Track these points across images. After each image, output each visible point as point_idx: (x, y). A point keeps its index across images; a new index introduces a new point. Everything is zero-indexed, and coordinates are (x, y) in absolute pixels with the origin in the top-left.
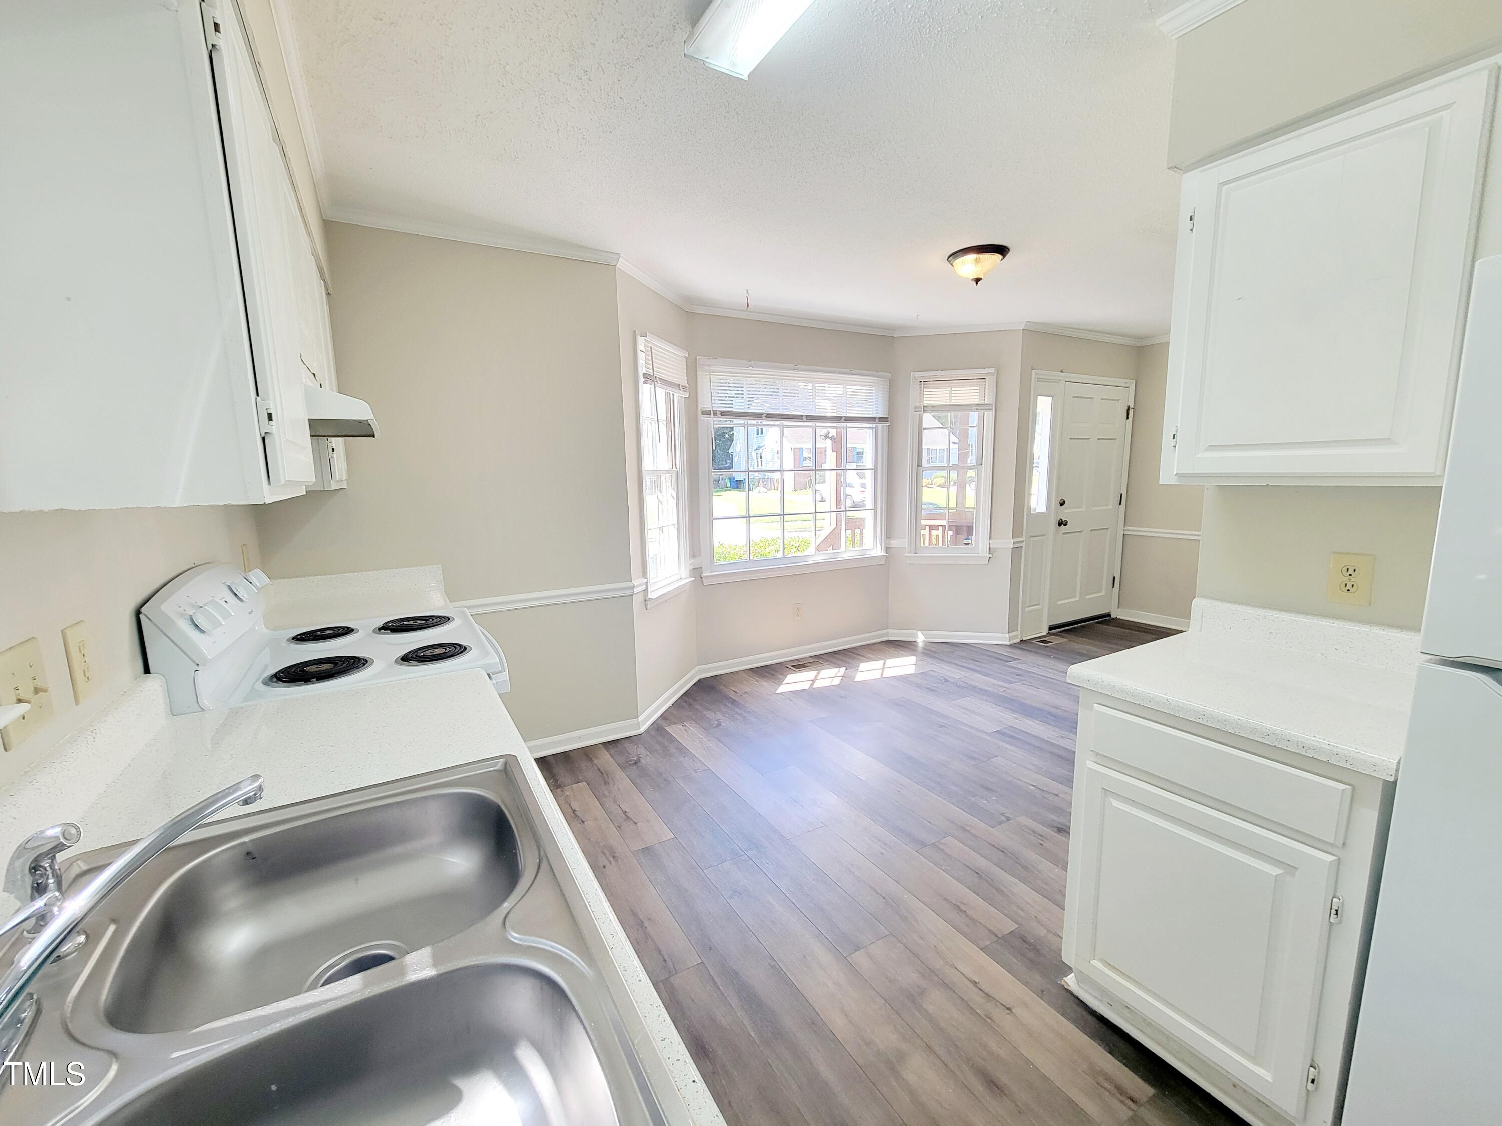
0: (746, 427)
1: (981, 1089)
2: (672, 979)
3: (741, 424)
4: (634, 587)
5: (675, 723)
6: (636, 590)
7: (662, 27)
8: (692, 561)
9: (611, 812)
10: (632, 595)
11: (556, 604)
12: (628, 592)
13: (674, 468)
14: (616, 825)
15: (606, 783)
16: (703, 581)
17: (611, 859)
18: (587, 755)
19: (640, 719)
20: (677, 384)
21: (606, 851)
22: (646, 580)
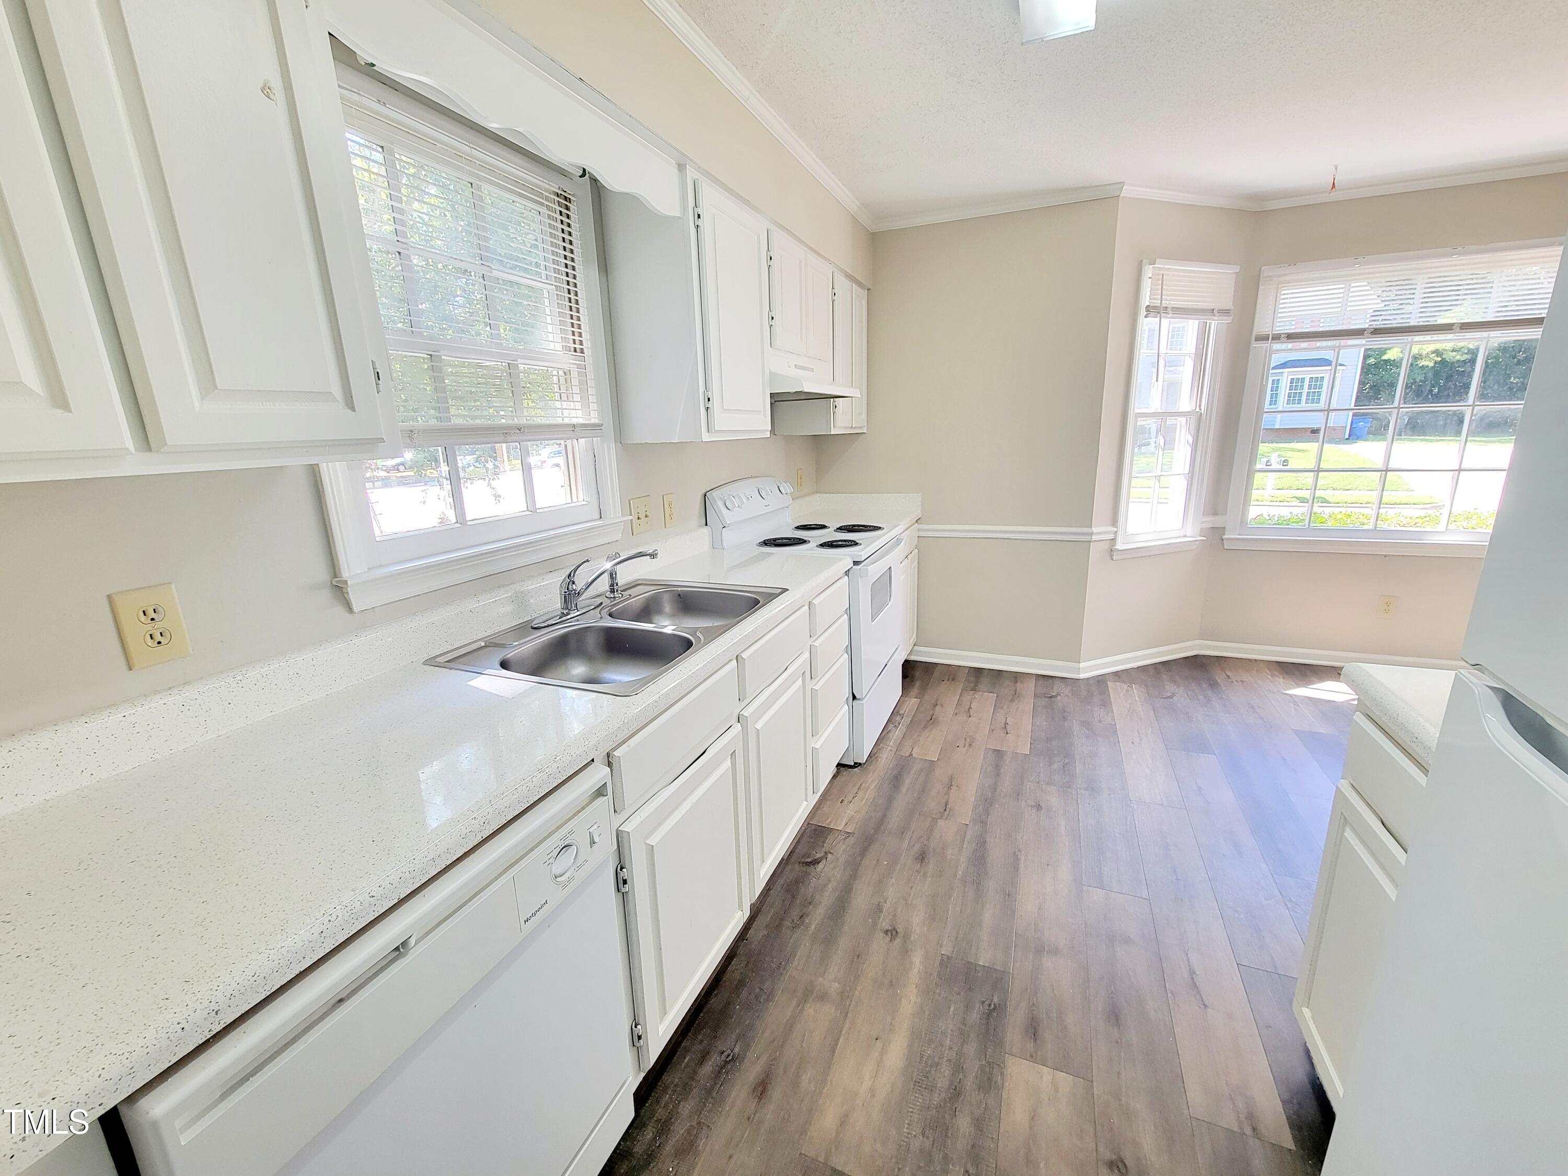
0: (1337, 350)
1: (1100, 1010)
2: (939, 821)
3: (1330, 347)
4: (1092, 534)
5: (1124, 682)
6: (1094, 538)
7: (1005, 29)
8: (1211, 518)
9: (996, 720)
10: (1090, 542)
11: (1010, 539)
12: (1087, 538)
13: (1198, 410)
14: (992, 728)
15: (1012, 701)
16: (1223, 544)
17: (967, 745)
18: (1016, 678)
19: (1082, 665)
20: (1209, 310)
21: (968, 740)
22: (1116, 529)
